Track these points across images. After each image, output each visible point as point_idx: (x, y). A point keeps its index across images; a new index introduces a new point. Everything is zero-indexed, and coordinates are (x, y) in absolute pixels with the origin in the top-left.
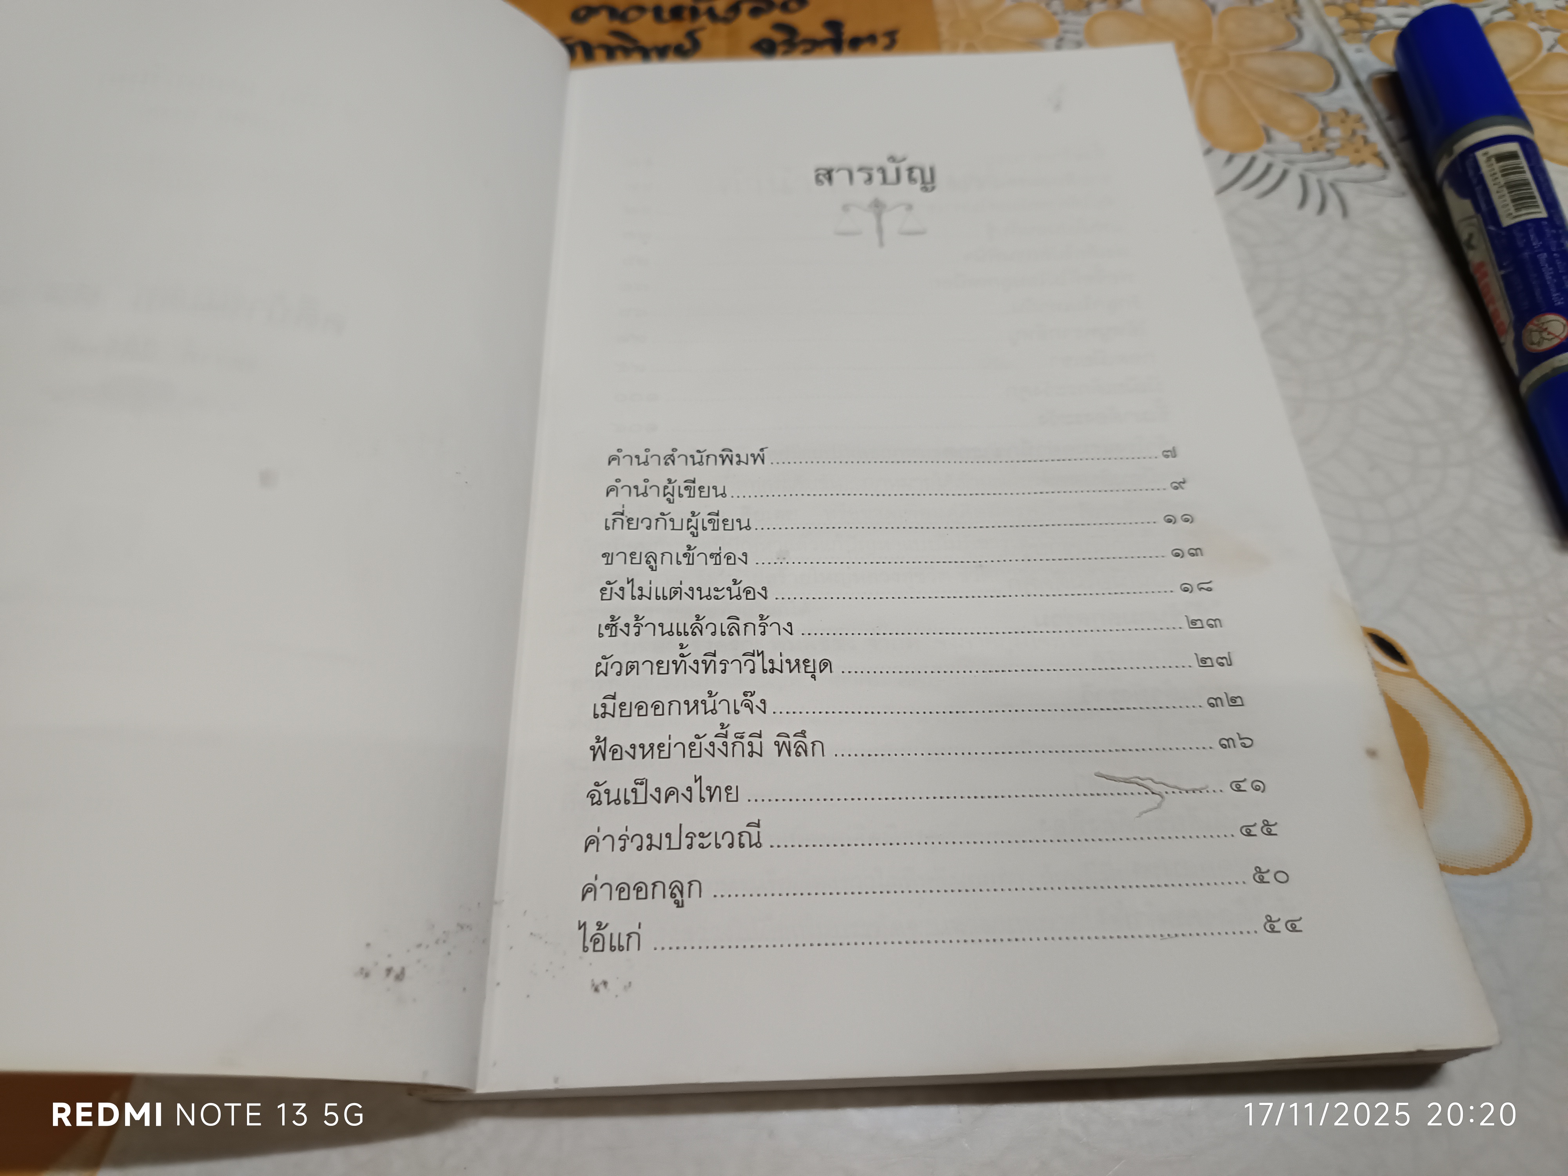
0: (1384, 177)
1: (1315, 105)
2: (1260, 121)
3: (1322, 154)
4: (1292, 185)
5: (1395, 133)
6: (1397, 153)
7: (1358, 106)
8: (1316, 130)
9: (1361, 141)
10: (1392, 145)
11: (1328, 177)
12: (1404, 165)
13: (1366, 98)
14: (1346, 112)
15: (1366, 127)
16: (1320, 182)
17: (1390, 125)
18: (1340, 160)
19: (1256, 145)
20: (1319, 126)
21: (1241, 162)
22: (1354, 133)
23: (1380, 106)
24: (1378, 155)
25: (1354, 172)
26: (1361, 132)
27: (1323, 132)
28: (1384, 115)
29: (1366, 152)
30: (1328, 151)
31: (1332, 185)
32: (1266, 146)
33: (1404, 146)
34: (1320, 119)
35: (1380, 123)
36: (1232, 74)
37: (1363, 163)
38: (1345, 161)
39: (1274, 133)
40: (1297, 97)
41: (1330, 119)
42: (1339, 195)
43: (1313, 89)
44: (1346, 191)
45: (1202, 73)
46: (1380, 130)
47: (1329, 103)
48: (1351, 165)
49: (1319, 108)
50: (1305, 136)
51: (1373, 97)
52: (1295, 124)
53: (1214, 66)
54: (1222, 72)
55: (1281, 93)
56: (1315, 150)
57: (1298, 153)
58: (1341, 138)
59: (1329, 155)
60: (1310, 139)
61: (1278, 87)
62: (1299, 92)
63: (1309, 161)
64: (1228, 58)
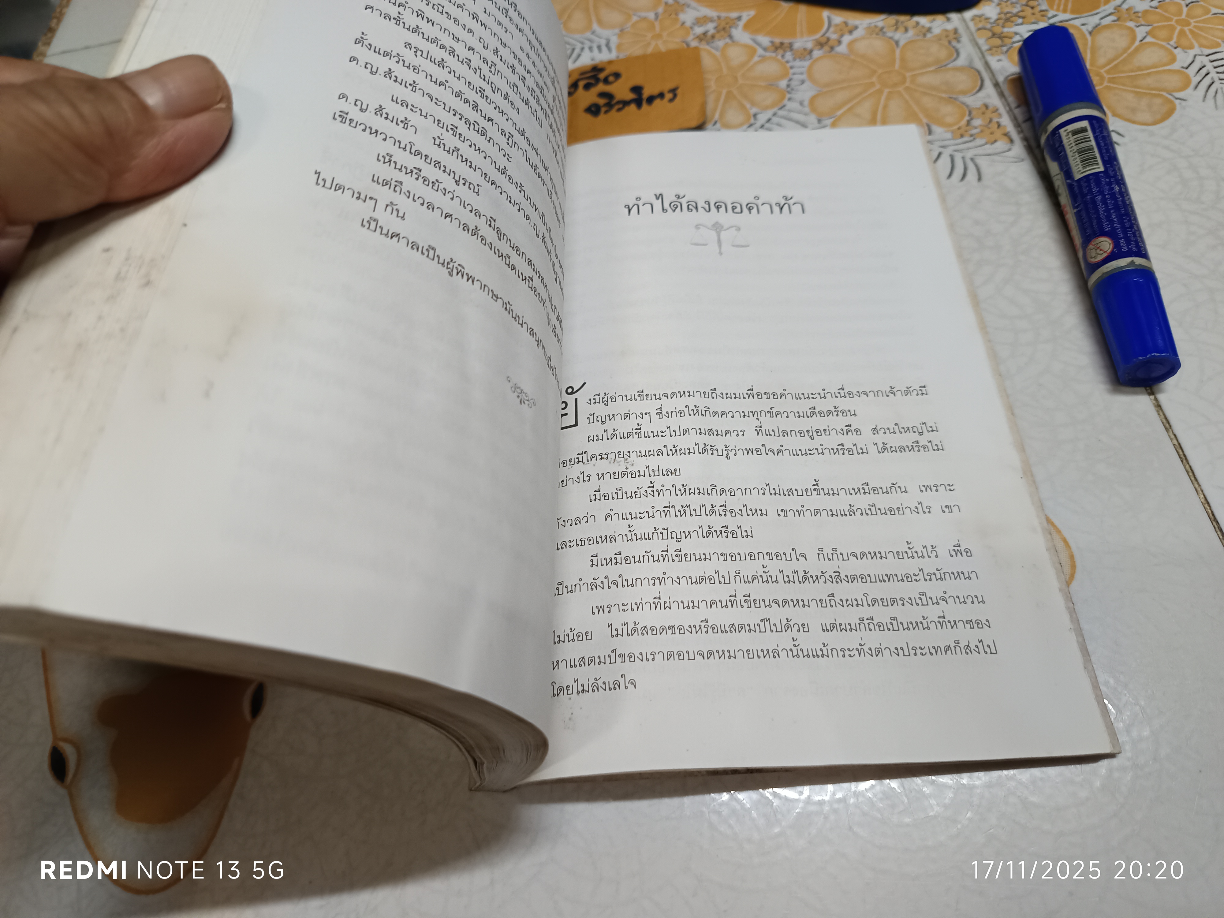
0: (1009, 150)
1: (964, 104)
2: (925, 120)
3: (966, 139)
4: (944, 162)
5: (1020, 118)
6: (1020, 132)
7: (995, 101)
8: (964, 122)
9: (996, 126)
10: (1017, 125)
11: (969, 154)
12: (1025, 139)
13: (1002, 95)
14: (986, 106)
15: (1000, 115)
16: (963, 158)
17: (1017, 111)
18: (979, 141)
20: (967, 118)
22: (991, 121)
23: (1011, 99)
24: (1006, 135)
25: (989, 148)
26: (995, 120)
27: (968, 123)
28: (1013, 104)
29: (998, 133)
30: (971, 136)
31: (972, 159)
32: (929, 137)
33: (1025, 125)
34: (967, 113)
35: (1010, 111)
36: (907, 89)
37: (995, 141)
38: (983, 141)
39: (935, 128)
40: (952, 100)
41: (974, 113)
42: (976, 166)
43: (964, 93)
44: (981, 161)
45: (886, 91)
46: (1010, 116)
47: (974, 101)
48: (986, 143)
49: (967, 106)
50: (956, 127)
51: (1007, 93)
52: (949, 120)
53: (895, 85)
54: (901, 89)
55: (941, 98)
56: (962, 136)
57: (949, 140)
58: (981, 125)
59: (972, 138)
60: (959, 128)
61: (940, 94)
62: (954, 96)
63: (957, 145)
64: (905, 78)
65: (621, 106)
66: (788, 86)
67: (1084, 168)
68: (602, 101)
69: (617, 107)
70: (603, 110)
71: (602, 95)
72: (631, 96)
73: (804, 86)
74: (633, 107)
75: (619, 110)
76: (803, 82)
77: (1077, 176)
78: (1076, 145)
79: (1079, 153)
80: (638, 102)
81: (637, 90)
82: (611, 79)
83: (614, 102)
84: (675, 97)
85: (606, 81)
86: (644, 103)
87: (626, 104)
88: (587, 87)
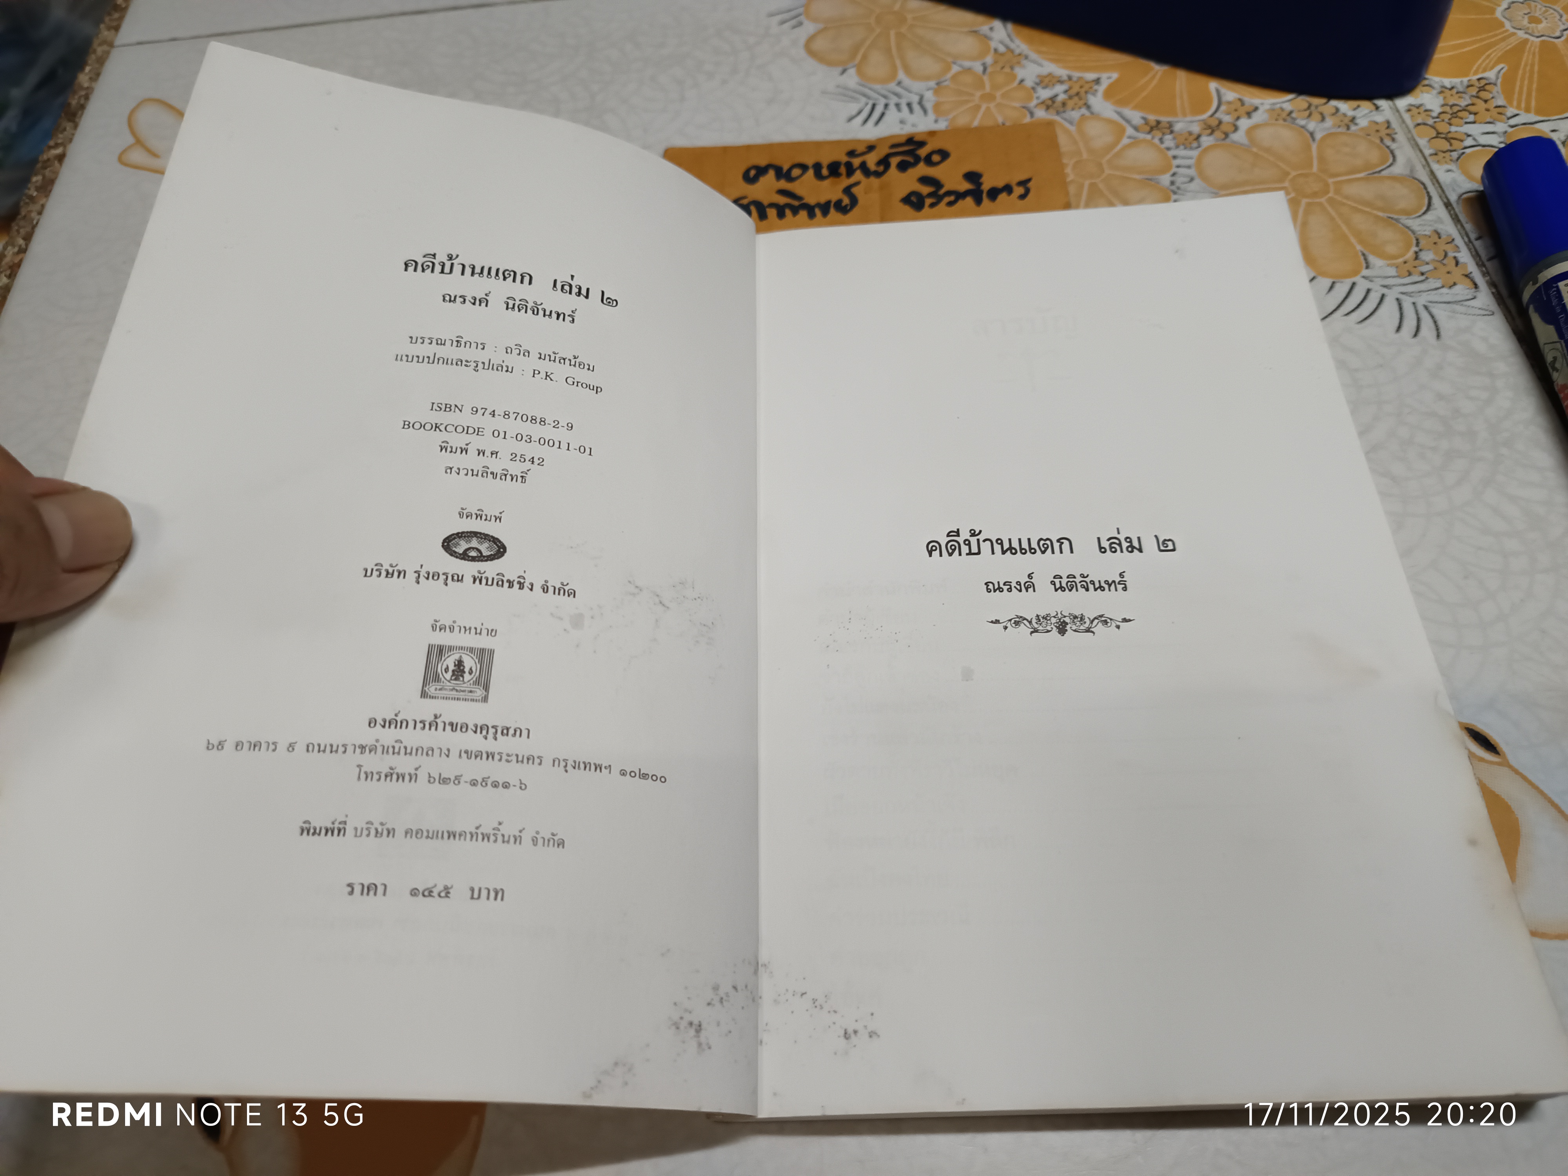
0: (1474, 298)
1: (1408, 228)
2: (1359, 248)
3: (1416, 278)
4: (1389, 309)
5: (1484, 253)
6: (1486, 273)
7: (1449, 228)
8: (1410, 255)
9: (1454, 262)
10: (1481, 264)
11: (1421, 300)
12: (1492, 284)
13: (1456, 219)
14: (1438, 234)
15: (1457, 248)
16: (1414, 304)
17: (1479, 245)
18: (1433, 283)
19: (1356, 273)
20: (1414, 249)
21: (1341, 289)
22: (1446, 255)
23: (1469, 227)
24: (1468, 276)
25: (1446, 294)
26: (1451, 254)
27: (1417, 255)
28: (1473, 235)
29: (1457, 273)
30: (1422, 274)
31: (1426, 307)
32: (1365, 272)
33: (1491, 265)
34: (1414, 242)
35: (1469, 243)
36: (1331, 201)
37: (1455, 284)
38: (1438, 285)
39: (1372, 259)
40: (1391, 221)
41: (1423, 242)
42: (1432, 317)
43: (1407, 213)
44: (1440, 312)
45: (1304, 201)
46: (1470, 250)
47: (1422, 225)
48: (1443, 287)
49: (1413, 232)
50: (1401, 260)
51: (1462, 217)
52: (1391, 249)
53: (1315, 194)
54: (1323, 200)
55: (1377, 217)
56: (1410, 274)
57: (1394, 277)
58: (1434, 260)
59: (1423, 278)
60: (1405, 262)
61: (1375, 212)
62: (1395, 217)
63: (1404, 285)
64: (1327, 185)
65: (952, 198)
66: (1172, 183)
68: (925, 190)
69: (947, 199)
70: (928, 201)
71: (925, 180)
72: (966, 186)
73: (1193, 186)
74: (969, 200)
75: (950, 204)
76: (1192, 179)
80: (976, 195)
81: (973, 177)
82: (936, 158)
83: (942, 192)
84: (1027, 191)
85: (928, 161)
86: (984, 195)
87: (960, 196)
88: (903, 167)
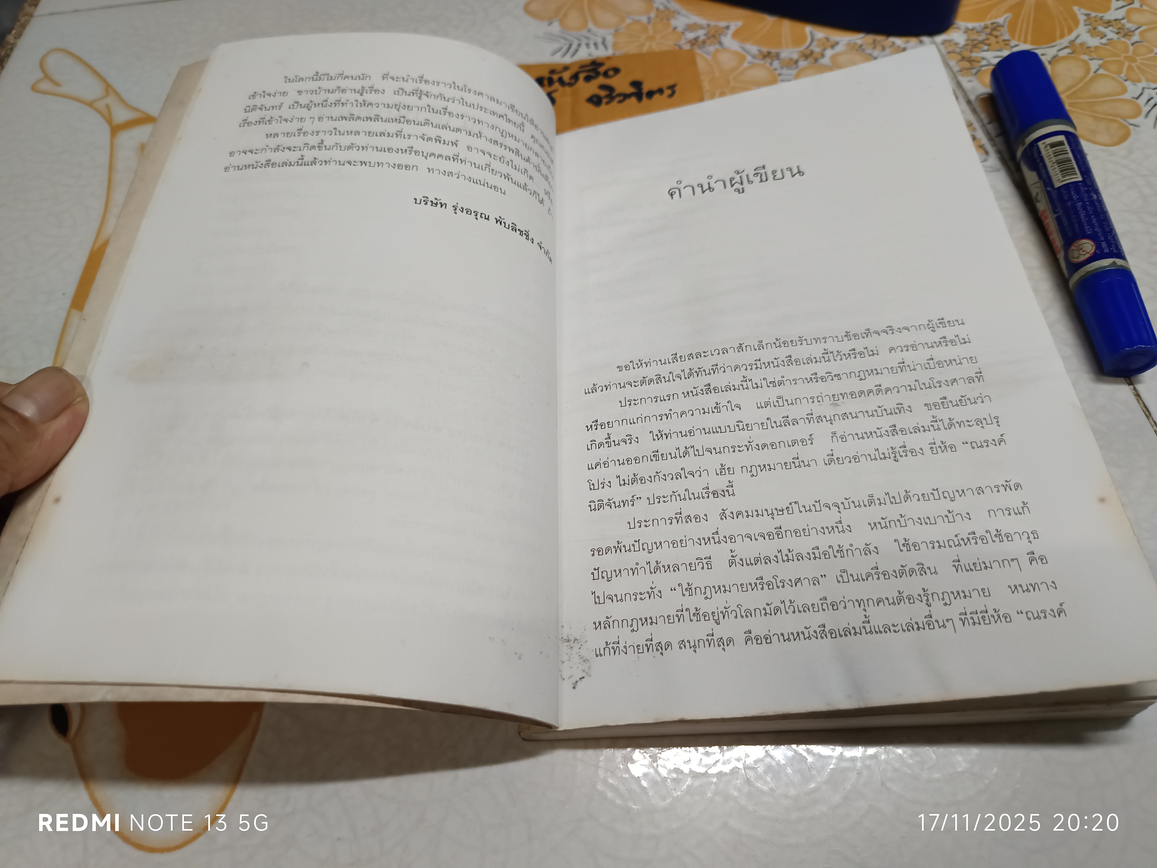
0: (984, 161)
5: (993, 133)
6: (994, 145)
10: (991, 139)
12: (999, 152)
13: (973, 111)
15: (974, 129)
17: (990, 127)
23: (984, 115)
24: (981, 147)
28: (986, 121)
33: (998, 140)
35: (983, 126)
46: (984, 131)
65: (621, 98)
67: (1063, 177)
68: (603, 93)
69: (617, 99)
70: (605, 101)
71: (603, 87)
72: (631, 90)
74: (633, 100)
75: (620, 102)
77: (1057, 185)
78: (1055, 156)
79: (1058, 164)
80: (639, 96)
81: (637, 84)
82: (611, 73)
83: (614, 94)
84: (673, 93)
85: (606, 74)
86: (644, 97)
87: (626, 96)
88: (588, 79)
